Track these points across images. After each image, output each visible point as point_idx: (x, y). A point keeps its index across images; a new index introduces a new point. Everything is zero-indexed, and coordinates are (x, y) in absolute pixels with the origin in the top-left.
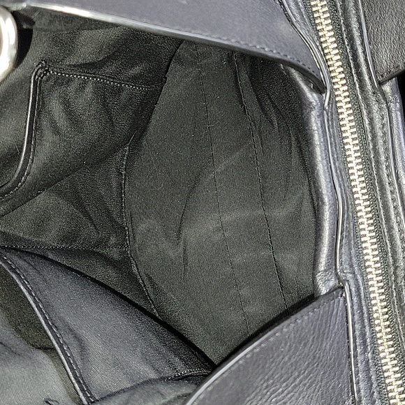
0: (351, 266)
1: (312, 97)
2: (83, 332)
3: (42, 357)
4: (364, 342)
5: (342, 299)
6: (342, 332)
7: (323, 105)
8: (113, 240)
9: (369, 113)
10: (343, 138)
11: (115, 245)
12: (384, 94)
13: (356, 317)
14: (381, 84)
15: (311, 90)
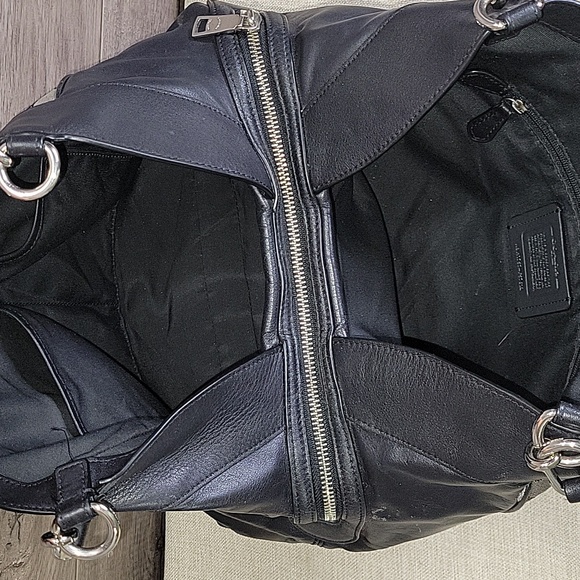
0: (290, 330)
1: (264, 202)
2: (79, 381)
3: (47, 400)
4: (296, 386)
5: (281, 354)
6: (280, 377)
7: (271, 208)
8: (105, 297)
9: (308, 213)
10: (288, 232)
11: (107, 302)
12: (318, 200)
13: (291, 367)
14: (316, 193)
15: (263, 196)
